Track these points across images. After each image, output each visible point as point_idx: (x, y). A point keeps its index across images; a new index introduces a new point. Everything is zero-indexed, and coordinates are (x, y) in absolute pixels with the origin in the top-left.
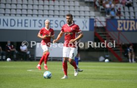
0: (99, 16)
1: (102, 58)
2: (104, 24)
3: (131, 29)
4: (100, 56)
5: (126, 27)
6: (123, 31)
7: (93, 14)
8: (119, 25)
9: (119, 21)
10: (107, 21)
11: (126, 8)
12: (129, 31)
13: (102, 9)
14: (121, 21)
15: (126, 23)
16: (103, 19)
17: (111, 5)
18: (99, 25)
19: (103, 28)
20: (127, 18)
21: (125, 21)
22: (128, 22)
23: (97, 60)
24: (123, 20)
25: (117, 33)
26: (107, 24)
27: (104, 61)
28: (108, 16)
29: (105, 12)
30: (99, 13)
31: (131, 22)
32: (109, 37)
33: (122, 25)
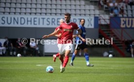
0: (103, 14)
1: (106, 54)
2: (108, 22)
4: (104, 52)
5: (129, 24)
6: (126, 28)
7: (97, 12)
8: (122, 22)
9: (122, 19)
10: (111, 19)
11: (129, 7)
12: (131, 28)
13: (106, 8)
14: (124, 19)
15: (129, 21)
16: (107, 17)
17: (114, 4)
18: (103, 22)
19: (107, 26)
20: (130, 16)
21: (127, 19)
22: (130, 19)
23: (101, 55)
24: (125, 17)
25: (120, 30)
26: (110, 22)
27: (108, 56)
28: (112, 15)
29: (108, 10)
30: (103, 12)
32: (113, 33)
33: (125, 22)
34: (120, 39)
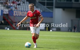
0: (5, 9)
1: (6, 28)
2: (8, 13)
3: (20, 15)
6: (16, 16)
7: (2, 8)
8: (14, 13)
9: (14, 12)
10: (9, 11)
11: (18, 6)
12: (19, 16)
13: (7, 6)
14: (15, 12)
15: (18, 13)
16: (7, 10)
18: (5, 13)
19: (7, 15)
21: (17, 12)
22: (18, 12)
23: (4, 29)
25: (13, 17)
27: (7, 29)
28: (9, 9)
30: (5, 8)
31: (20, 12)
32: (10, 18)
33: (16, 13)
34: (13, 21)
